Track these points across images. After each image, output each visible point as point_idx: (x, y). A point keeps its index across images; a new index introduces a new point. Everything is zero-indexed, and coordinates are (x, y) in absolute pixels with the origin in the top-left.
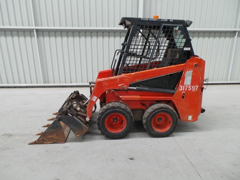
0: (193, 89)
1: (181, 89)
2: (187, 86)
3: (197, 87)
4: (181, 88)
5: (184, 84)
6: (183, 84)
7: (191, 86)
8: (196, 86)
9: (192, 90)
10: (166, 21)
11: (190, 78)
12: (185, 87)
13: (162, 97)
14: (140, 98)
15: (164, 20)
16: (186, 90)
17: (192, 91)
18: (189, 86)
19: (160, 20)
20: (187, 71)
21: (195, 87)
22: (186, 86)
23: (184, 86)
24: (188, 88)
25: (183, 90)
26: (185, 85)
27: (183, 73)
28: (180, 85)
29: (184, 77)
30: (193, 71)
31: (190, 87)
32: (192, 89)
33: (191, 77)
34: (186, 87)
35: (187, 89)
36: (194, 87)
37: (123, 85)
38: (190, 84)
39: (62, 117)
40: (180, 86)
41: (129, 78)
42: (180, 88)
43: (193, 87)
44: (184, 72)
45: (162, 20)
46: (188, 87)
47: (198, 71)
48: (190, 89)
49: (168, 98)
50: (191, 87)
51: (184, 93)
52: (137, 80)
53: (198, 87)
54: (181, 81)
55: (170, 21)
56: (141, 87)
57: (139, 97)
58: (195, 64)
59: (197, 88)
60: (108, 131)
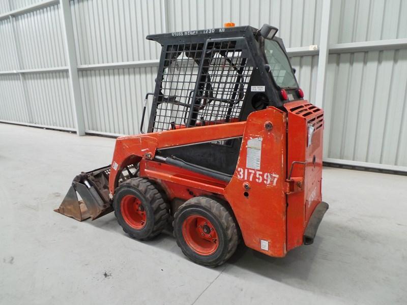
0: (267, 180)
1: (240, 175)
2: (253, 172)
3: (275, 177)
4: (241, 173)
5: (247, 167)
6: (243, 166)
7: (261, 173)
8: (274, 175)
9: (265, 182)
10: (213, 32)
11: (259, 154)
12: (249, 174)
13: (206, 185)
14: (171, 178)
15: (209, 31)
16: (251, 180)
17: (266, 185)
18: (258, 173)
19: (201, 33)
20: (251, 138)
21: (271, 176)
22: (250, 171)
23: (246, 170)
24: (255, 177)
25: (246, 179)
26: (248, 169)
27: (243, 141)
28: (239, 167)
29: (245, 150)
30: (263, 140)
31: (259, 175)
32: (263, 179)
33: (260, 152)
34: (251, 173)
35: (253, 177)
36: (269, 176)
37: (147, 151)
38: (259, 168)
39: (76, 184)
40: (239, 169)
41: (154, 140)
42: (239, 172)
43: (267, 176)
44: (245, 139)
45: (205, 31)
46: (255, 174)
47: (275, 141)
48: (259, 179)
49: (217, 189)
50: (262, 176)
51: (246, 186)
52: (166, 145)
53: (278, 179)
54: (239, 158)
55: (220, 31)
56: (173, 158)
57: (170, 176)
58: (267, 122)
59: (276, 179)
60: (125, 222)
